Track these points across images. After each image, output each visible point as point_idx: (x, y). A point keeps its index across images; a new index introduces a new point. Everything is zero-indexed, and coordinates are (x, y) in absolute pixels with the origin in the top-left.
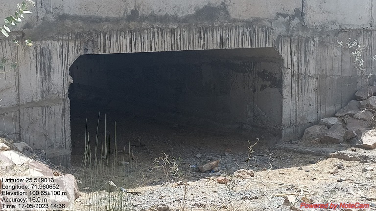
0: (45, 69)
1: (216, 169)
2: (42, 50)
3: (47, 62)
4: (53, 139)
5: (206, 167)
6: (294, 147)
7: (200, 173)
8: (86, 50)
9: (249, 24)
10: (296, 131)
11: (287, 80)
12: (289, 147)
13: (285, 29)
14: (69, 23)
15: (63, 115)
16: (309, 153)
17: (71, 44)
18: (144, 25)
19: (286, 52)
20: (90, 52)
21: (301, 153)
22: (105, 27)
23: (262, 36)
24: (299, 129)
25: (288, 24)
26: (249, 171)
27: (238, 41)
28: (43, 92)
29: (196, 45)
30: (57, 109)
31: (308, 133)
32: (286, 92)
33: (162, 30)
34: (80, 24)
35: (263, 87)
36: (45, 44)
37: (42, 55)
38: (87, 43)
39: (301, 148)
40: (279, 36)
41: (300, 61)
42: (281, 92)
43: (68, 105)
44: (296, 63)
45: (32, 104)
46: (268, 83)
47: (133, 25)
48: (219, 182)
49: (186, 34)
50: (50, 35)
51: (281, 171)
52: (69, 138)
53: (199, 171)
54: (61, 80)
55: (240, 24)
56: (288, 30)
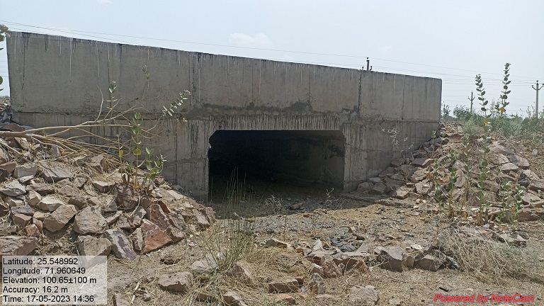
0: (194, 139)
1: (302, 208)
2: (192, 126)
3: (195, 134)
4: (197, 184)
5: (295, 206)
6: (352, 196)
7: (291, 210)
8: (220, 127)
9: (324, 114)
10: (353, 186)
11: (348, 152)
12: (348, 195)
13: (347, 119)
14: (210, 109)
15: (204, 168)
16: (361, 200)
17: (211, 123)
18: (258, 112)
19: (347, 133)
20: (222, 129)
21: (356, 200)
22: (233, 112)
23: (333, 123)
24: (355, 184)
25: (349, 116)
26: (324, 210)
27: (316, 125)
28: (192, 153)
29: (290, 128)
30: (200, 164)
31: (361, 187)
32: (347, 160)
33: (269, 116)
34: (217, 110)
35: (332, 156)
36: (194, 122)
37: (192, 130)
38: (221, 123)
39: (356, 197)
40: (344, 123)
41: (356, 139)
42: (344, 160)
43: (207, 162)
44: (354, 142)
45: (185, 161)
46: (335, 154)
47: (250, 112)
48: (305, 216)
49: (284, 119)
50: (198, 117)
51: (344, 211)
52: (207, 184)
53: (291, 209)
54: (204, 146)
55: (319, 114)
56: (349, 120)
